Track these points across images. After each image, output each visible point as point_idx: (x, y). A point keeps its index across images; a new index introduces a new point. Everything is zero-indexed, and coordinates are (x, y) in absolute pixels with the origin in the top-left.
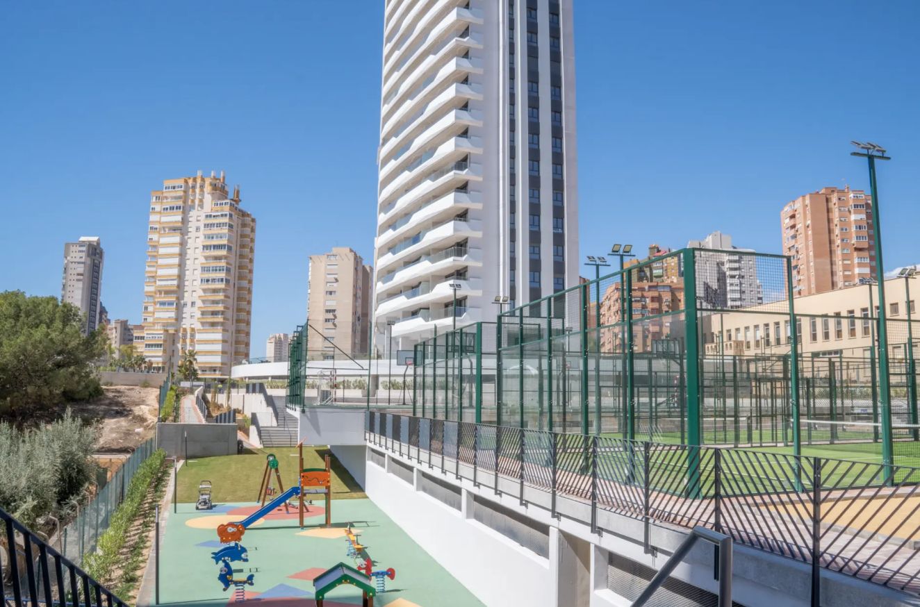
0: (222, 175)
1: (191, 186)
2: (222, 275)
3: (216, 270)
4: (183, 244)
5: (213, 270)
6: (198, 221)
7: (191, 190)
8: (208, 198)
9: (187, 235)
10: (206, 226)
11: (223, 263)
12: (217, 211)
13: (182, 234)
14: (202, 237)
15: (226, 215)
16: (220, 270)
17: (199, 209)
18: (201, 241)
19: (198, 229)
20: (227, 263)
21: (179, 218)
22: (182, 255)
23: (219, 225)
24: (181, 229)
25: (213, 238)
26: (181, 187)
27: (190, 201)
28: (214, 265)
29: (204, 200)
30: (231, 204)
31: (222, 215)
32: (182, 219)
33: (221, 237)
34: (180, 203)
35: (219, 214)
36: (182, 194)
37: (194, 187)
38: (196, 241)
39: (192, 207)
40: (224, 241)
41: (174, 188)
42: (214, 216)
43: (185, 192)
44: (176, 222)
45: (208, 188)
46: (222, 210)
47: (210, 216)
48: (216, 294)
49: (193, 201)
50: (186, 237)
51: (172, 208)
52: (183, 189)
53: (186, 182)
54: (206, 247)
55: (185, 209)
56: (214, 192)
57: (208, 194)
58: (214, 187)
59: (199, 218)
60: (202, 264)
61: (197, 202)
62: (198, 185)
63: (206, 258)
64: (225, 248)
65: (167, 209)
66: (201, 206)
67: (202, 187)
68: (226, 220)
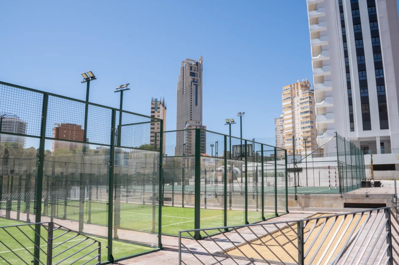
0: (307, 80)
1: (293, 87)
2: (309, 124)
3: (307, 123)
4: (293, 113)
5: (305, 123)
6: (298, 102)
7: (293, 89)
8: (300, 91)
9: (294, 109)
10: (301, 103)
11: (309, 119)
12: (304, 96)
13: (292, 109)
14: (300, 109)
15: (308, 97)
16: (308, 122)
17: (298, 97)
18: (300, 111)
19: (298, 106)
20: (310, 119)
21: (290, 102)
22: (293, 118)
23: (305, 102)
24: (292, 107)
25: (304, 108)
26: (289, 89)
27: (293, 94)
28: (305, 120)
29: (299, 93)
30: (309, 92)
31: (306, 98)
32: (292, 102)
33: (307, 108)
34: (290, 96)
35: (305, 97)
36: (290, 91)
37: (294, 88)
38: (298, 110)
39: (295, 97)
40: (308, 109)
41: (287, 90)
42: (303, 99)
43: (291, 90)
44: (289, 104)
45: (299, 87)
46: (306, 96)
47: (302, 99)
48: (308, 133)
49: (295, 94)
50: (294, 110)
51: (287, 98)
52: (290, 89)
53: (291, 86)
54: (301, 113)
55: (292, 98)
56: (302, 88)
57: (300, 89)
58: (302, 86)
59: (298, 101)
60: (301, 121)
61: (296, 94)
62: (296, 87)
63: (303, 118)
64: (309, 112)
65: (285, 99)
66: (298, 95)
67: (297, 87)
68: (308, 100)
